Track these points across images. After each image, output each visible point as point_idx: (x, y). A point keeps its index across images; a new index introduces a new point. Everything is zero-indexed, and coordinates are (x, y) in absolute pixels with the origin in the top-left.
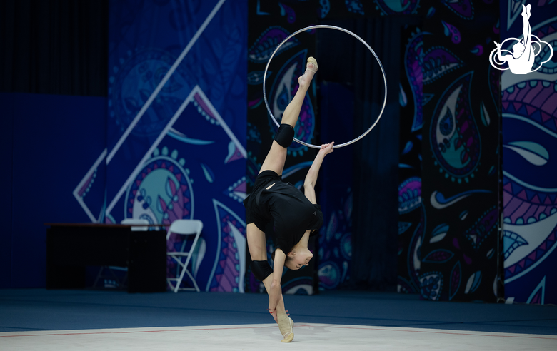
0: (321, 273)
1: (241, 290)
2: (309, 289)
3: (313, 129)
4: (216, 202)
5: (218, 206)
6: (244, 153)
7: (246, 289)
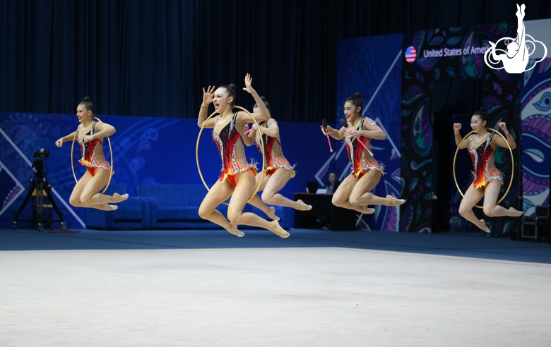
0: (451, 221)
1: (397, 230)
2: (429, 230)
3: (431, 142)
4: (386, 182)
5: (387, 184)
6: (399, 155)
7: (400, 229)
